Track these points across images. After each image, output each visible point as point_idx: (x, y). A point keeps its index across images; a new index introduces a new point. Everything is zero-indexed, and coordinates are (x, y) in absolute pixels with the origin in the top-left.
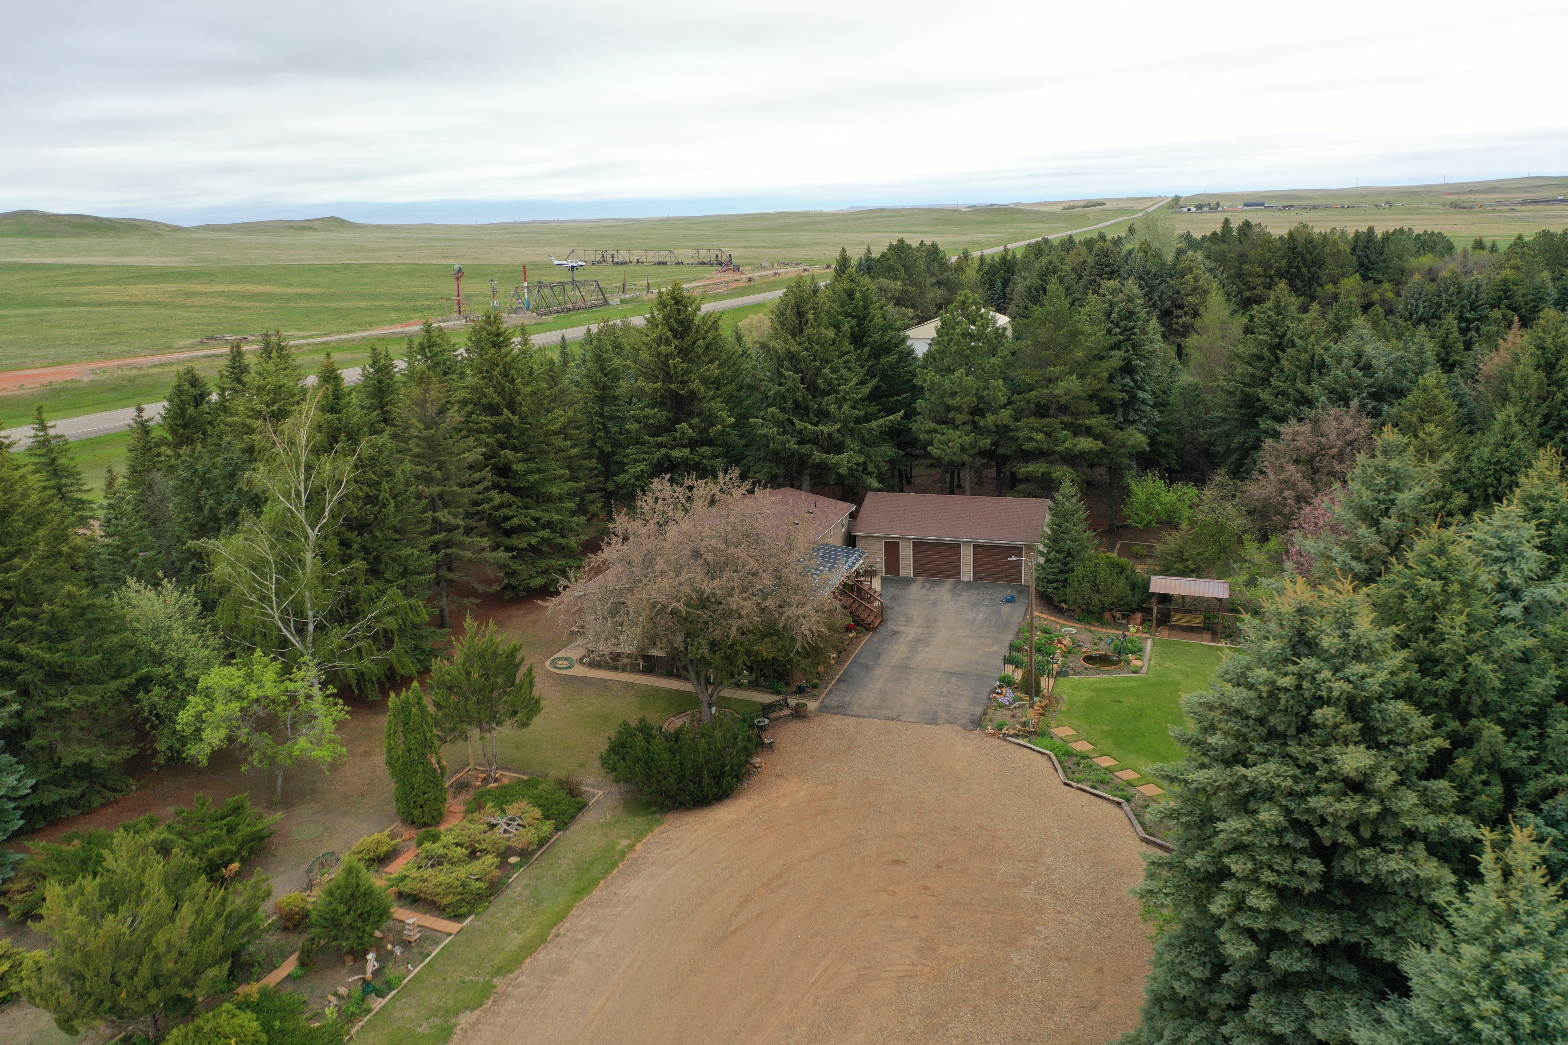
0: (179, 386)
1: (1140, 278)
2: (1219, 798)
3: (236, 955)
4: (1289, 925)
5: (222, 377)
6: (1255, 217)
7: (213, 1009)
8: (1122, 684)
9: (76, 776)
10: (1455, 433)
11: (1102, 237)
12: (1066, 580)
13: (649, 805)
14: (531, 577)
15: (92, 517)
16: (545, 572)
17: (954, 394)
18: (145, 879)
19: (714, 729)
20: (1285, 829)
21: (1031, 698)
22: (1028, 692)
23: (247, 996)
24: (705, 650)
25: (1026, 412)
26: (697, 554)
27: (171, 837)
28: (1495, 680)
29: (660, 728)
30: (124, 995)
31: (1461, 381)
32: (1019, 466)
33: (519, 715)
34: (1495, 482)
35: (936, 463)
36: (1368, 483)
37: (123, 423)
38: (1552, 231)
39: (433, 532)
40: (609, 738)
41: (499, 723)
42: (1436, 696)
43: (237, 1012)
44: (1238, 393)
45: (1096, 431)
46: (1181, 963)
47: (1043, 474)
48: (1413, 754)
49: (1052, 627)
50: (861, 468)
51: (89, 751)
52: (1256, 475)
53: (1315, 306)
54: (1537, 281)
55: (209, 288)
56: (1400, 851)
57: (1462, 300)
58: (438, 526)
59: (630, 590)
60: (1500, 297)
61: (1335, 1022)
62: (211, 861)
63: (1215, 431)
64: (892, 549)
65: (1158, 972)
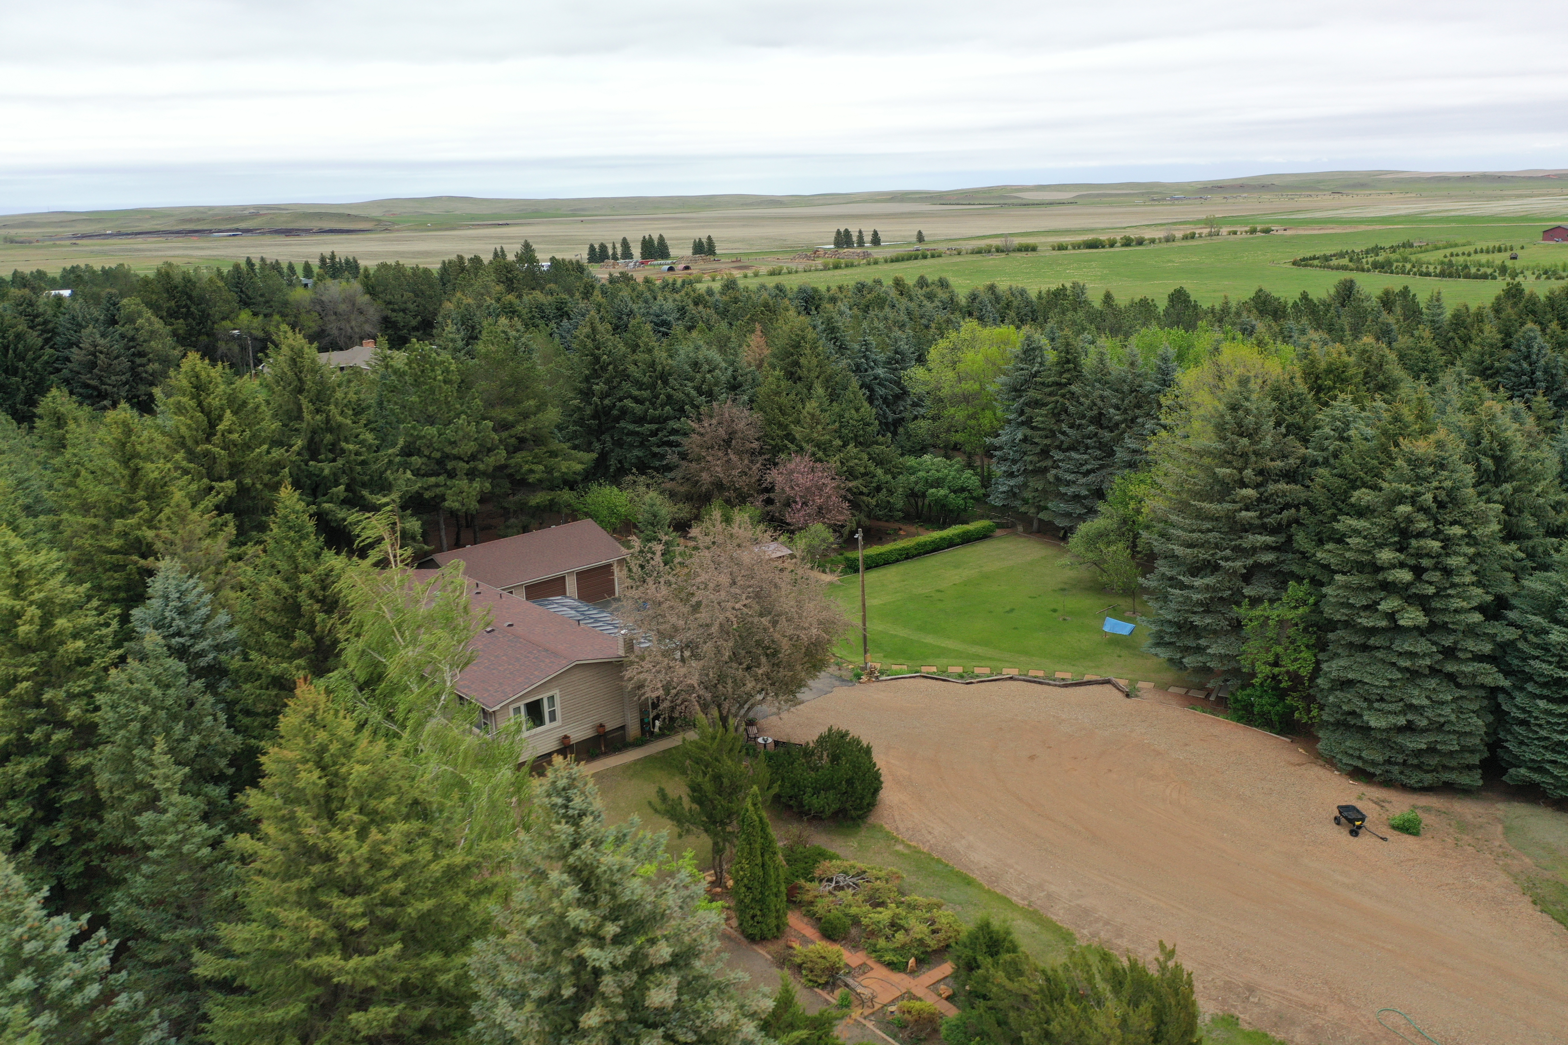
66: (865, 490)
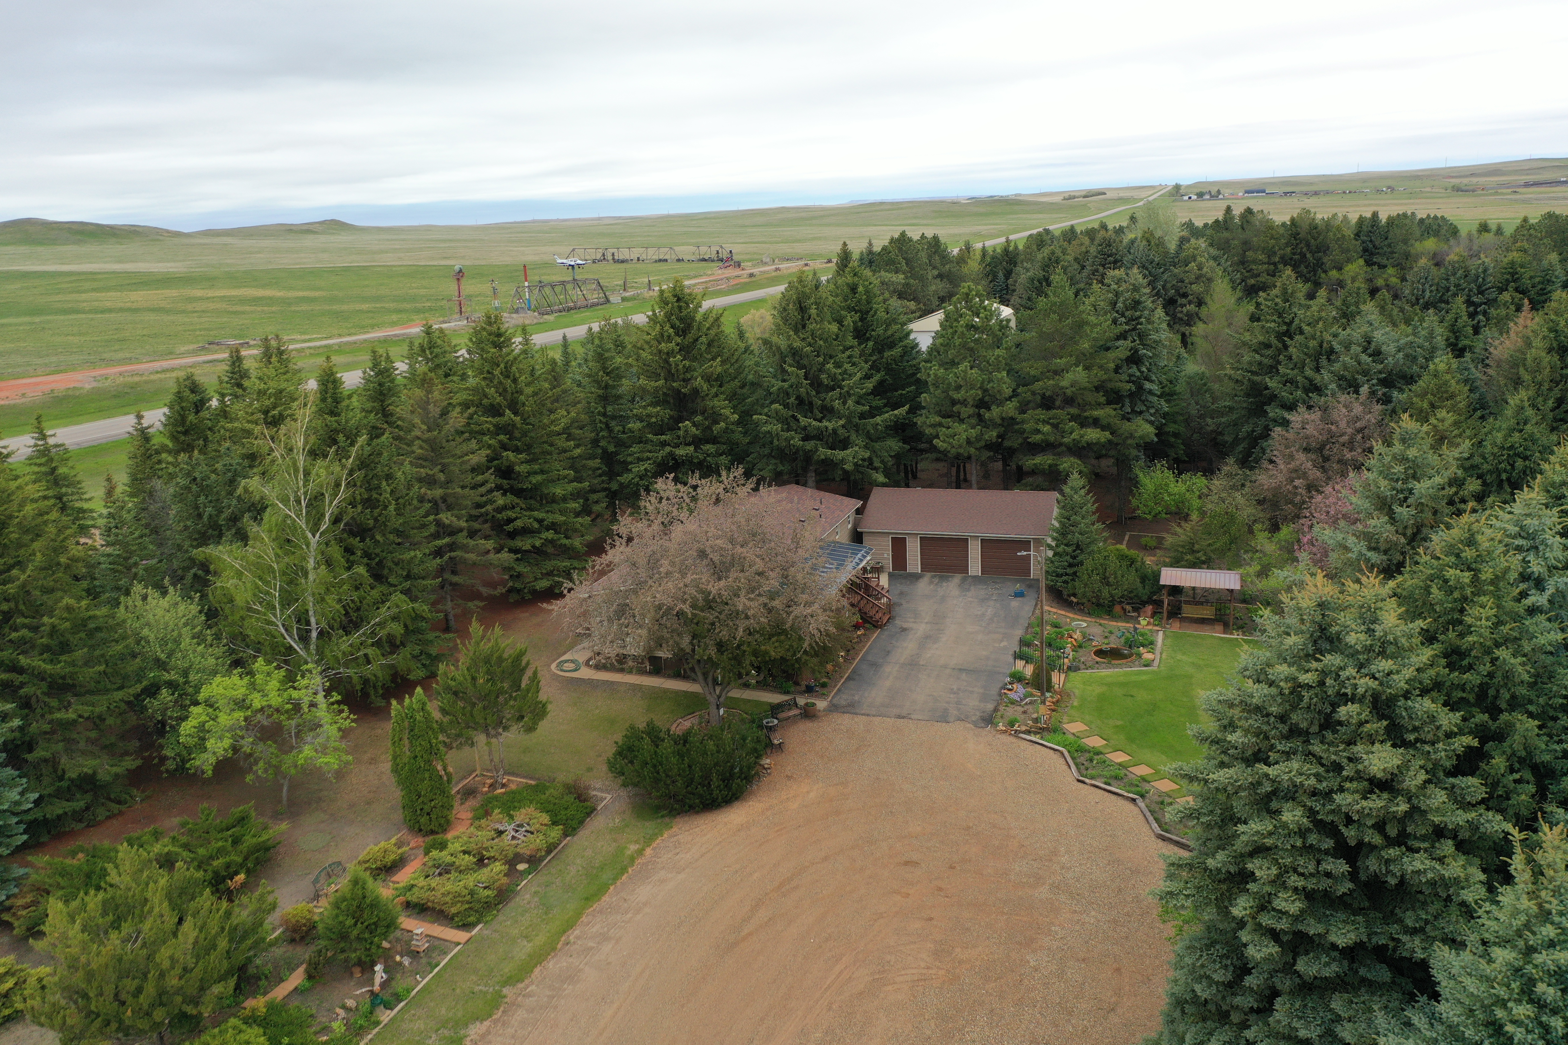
0: (179, 392)
1: (1143, 267)
2: (1241, 798)
3: (242, 969)
4: (1313, 928)
5: (221, 382)
6: (1257, 204)
7: (219, 1026)
8: (1134, 678)
9: (79, 787)
10: (1466, 419)
11: (1104, 226)
12: (1075, 573)
13: (658, 809)
14: (536, 579)
15: (93, 526)
16: (550, 574)
17: (958, 388)
18: (149, 895)
19: (723, 730)
20: (1309, 830)
21: (1043, 694)
22: (1039, 687)
23: (253, 1010)
24: (712, 651)
25: (1031, 405)
26: (702, 554)
27: (176, 849)
28: (1523, 673)
29: (669, 730)
30: (129, 1013)
31: (1471, 366)
32: (1025, 458)
33: (526, 719)
34: (1509, 467)
35: (942, 456)
36: (1386, 473)
37: (123, 431)
38: (1557, 213)
39: (436, 536)
40: (616, 743)
41: (506, 728)
42: (1464, 691)
43: (244, 1027)
44: (1246, 382)
45: (1104, 422)
46: (1203, 966)
47: (1050, 466)
48: (1442, 753)
49: (1062, 621)
50: (866, 463)
51: (95, 762)
52: (1265, 464)
53: (1322, 293)
54: (1545, 263)
55: (210, 293)
56: (1426, 850)
57: (1469, 284)
58: (444, 530)
59: (635, 592)
60: (1507, 280)
61: (1364, 1025)
62: (216, 873)
63: (1223, 420)
64: (899, 544)
65: (1178, 974)
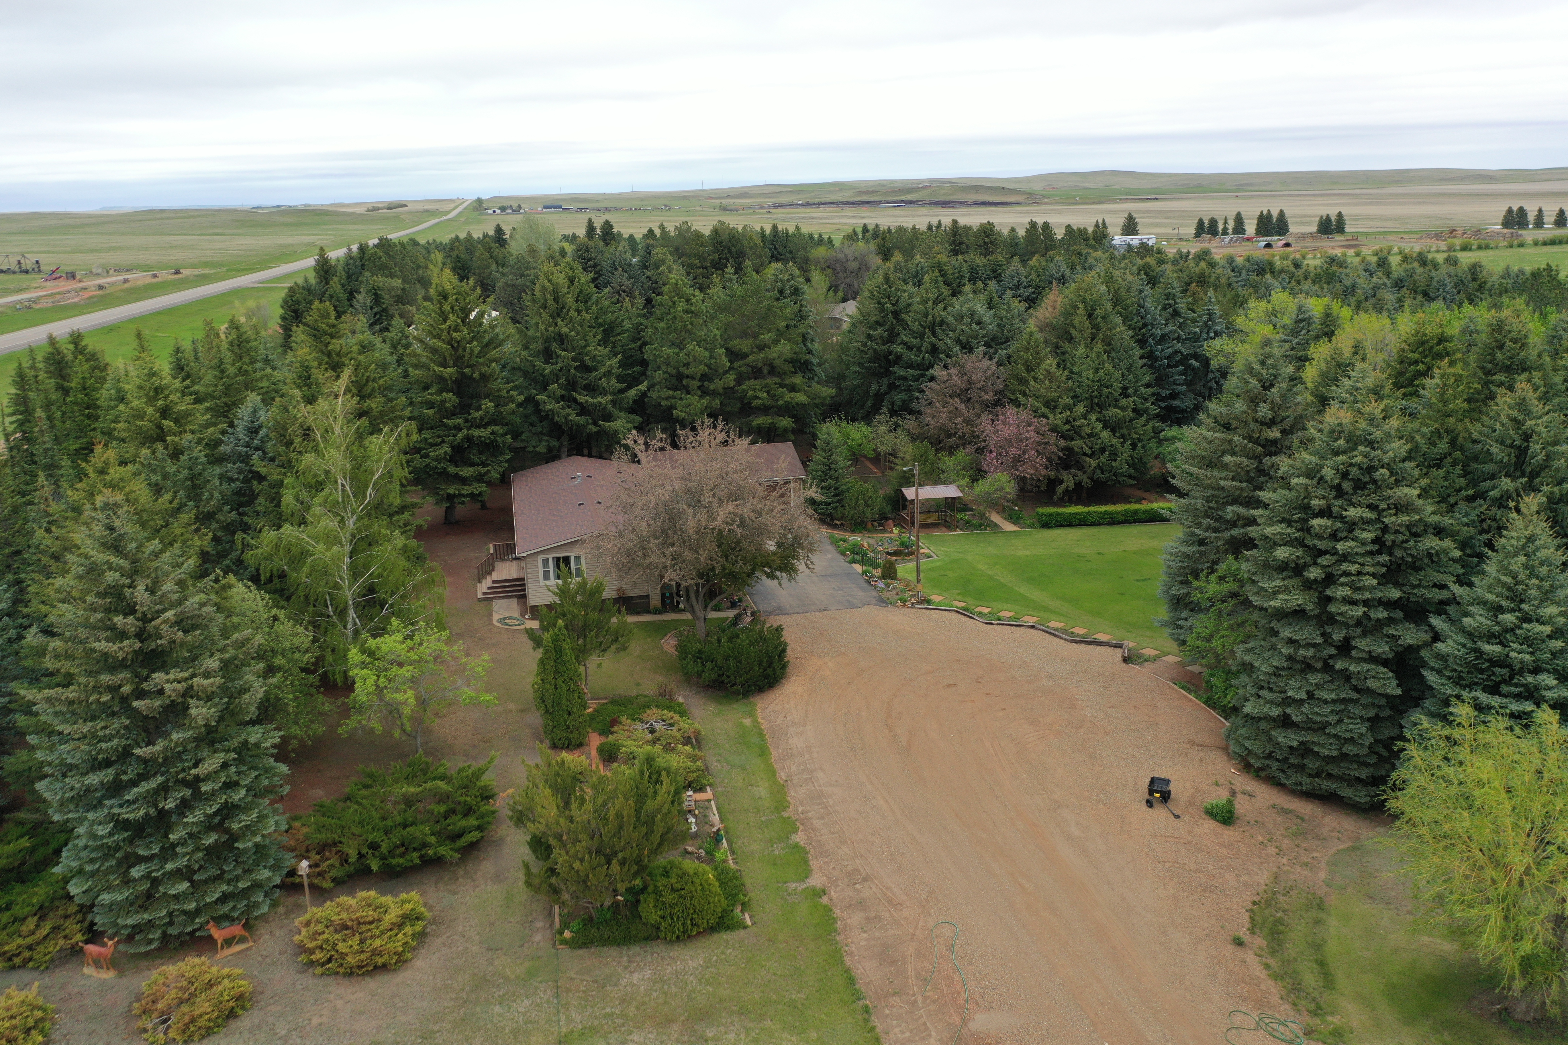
12: (841, 501)
25: (746, 376)
32: (742, 420)
47: (771, 424)
52: (927, 409)
66: (1088, 451)
